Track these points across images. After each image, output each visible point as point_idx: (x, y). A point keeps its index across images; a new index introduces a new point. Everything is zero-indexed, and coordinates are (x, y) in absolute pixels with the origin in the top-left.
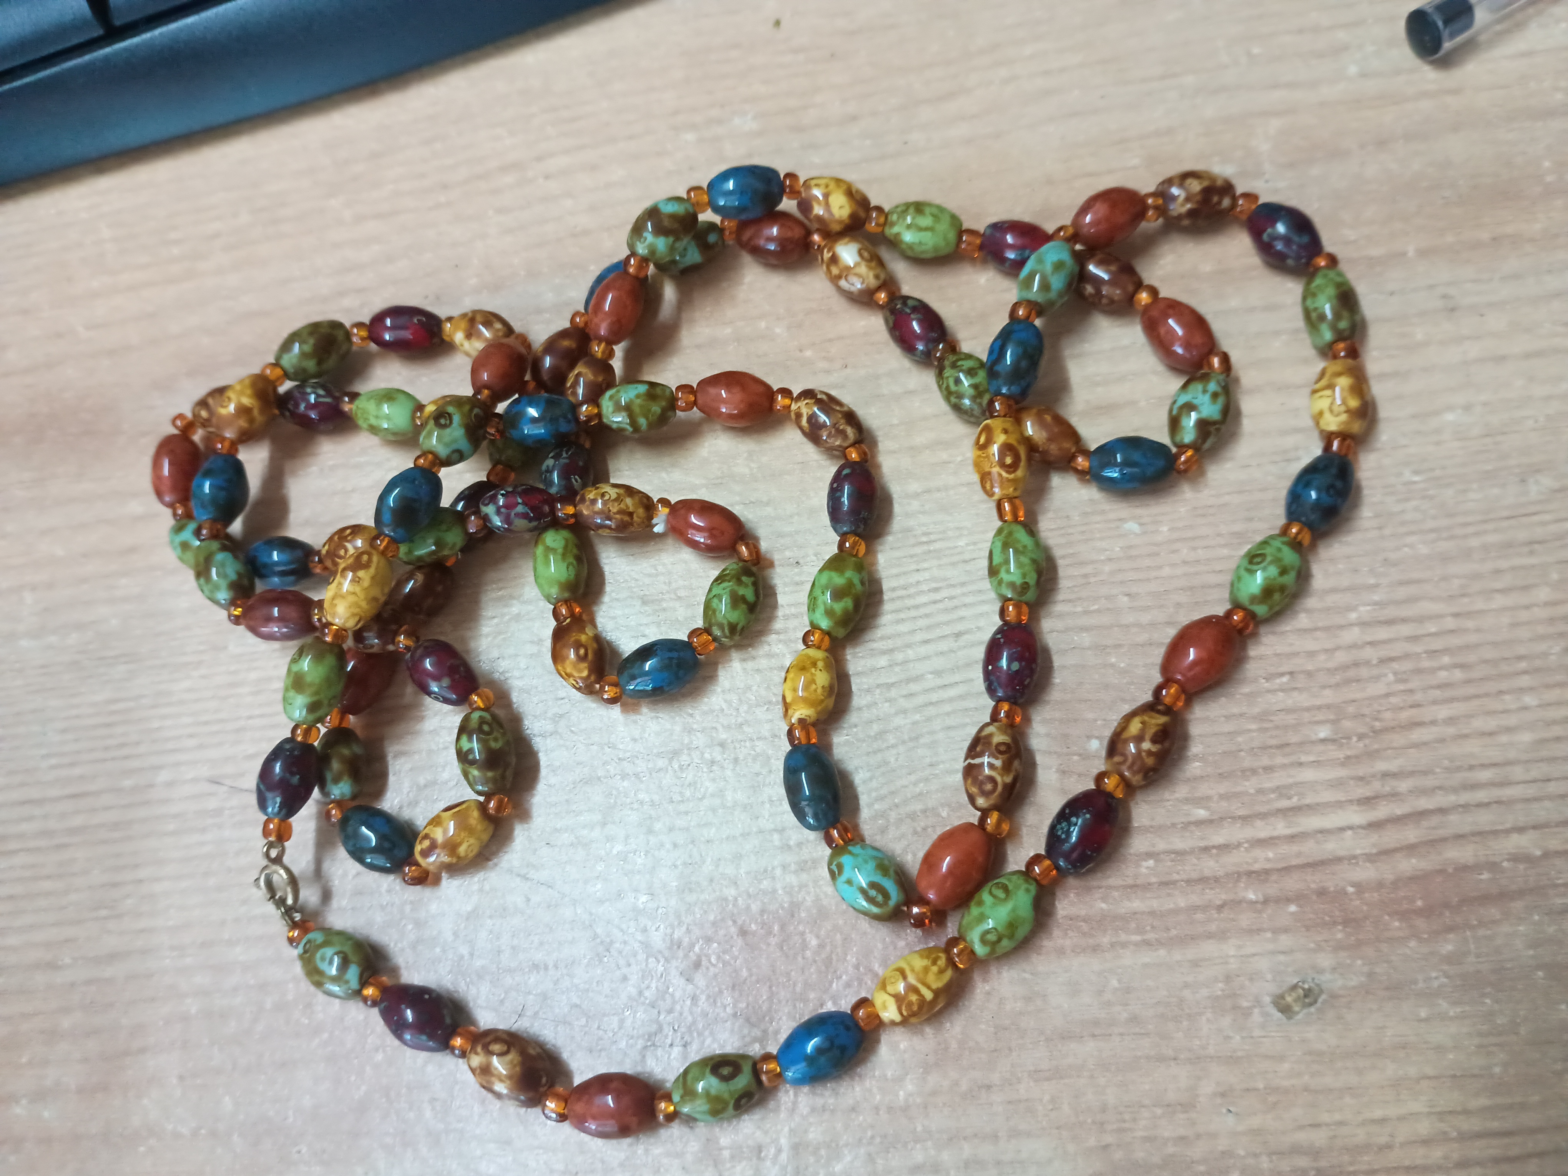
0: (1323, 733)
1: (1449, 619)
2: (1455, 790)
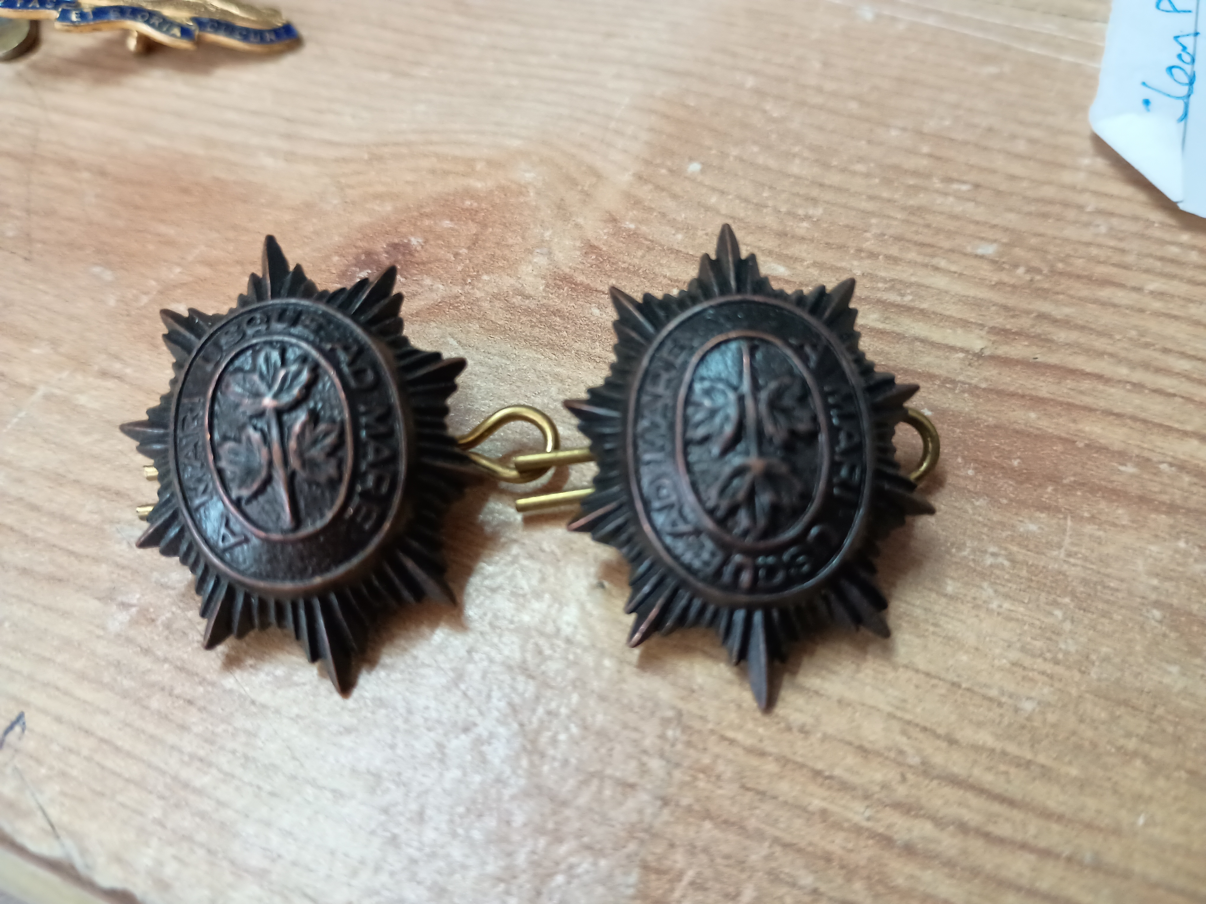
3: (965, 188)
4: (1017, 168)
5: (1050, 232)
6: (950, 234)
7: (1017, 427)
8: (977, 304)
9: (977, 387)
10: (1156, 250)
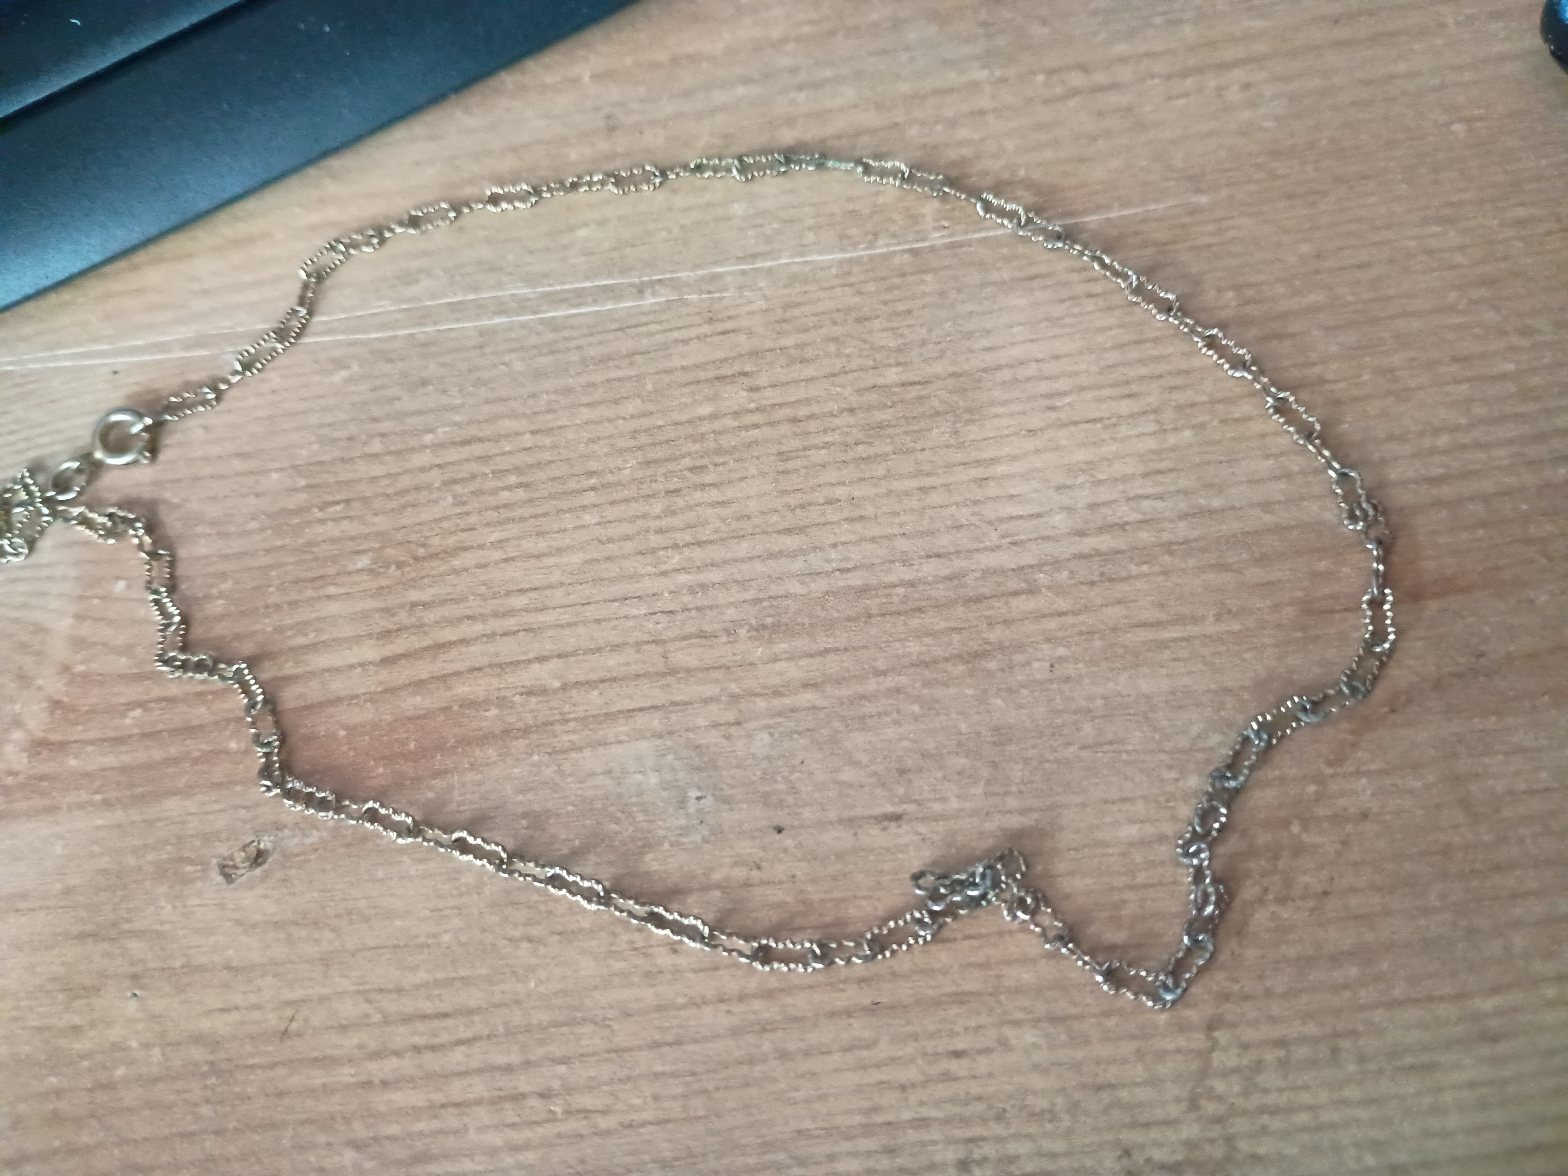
0: (363, 562)
1: (528, 436)
2: (484, 618)
3: (338, 508)
4: (377, 470)
5: (410, 522)
6: (334, 559)
7: (409, 714)
8: (365, 615)
9: (375, 693)
10: (492, 500)
